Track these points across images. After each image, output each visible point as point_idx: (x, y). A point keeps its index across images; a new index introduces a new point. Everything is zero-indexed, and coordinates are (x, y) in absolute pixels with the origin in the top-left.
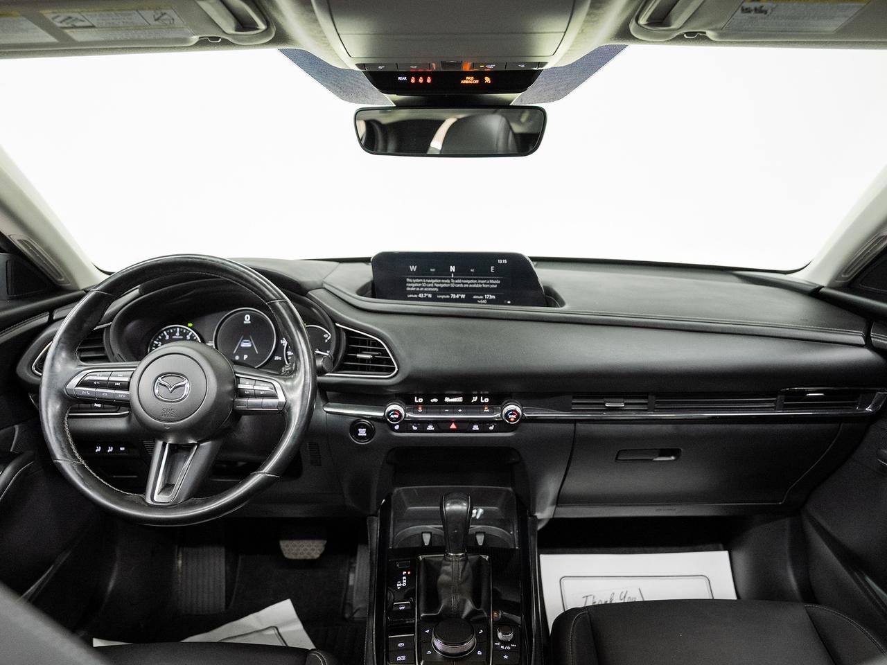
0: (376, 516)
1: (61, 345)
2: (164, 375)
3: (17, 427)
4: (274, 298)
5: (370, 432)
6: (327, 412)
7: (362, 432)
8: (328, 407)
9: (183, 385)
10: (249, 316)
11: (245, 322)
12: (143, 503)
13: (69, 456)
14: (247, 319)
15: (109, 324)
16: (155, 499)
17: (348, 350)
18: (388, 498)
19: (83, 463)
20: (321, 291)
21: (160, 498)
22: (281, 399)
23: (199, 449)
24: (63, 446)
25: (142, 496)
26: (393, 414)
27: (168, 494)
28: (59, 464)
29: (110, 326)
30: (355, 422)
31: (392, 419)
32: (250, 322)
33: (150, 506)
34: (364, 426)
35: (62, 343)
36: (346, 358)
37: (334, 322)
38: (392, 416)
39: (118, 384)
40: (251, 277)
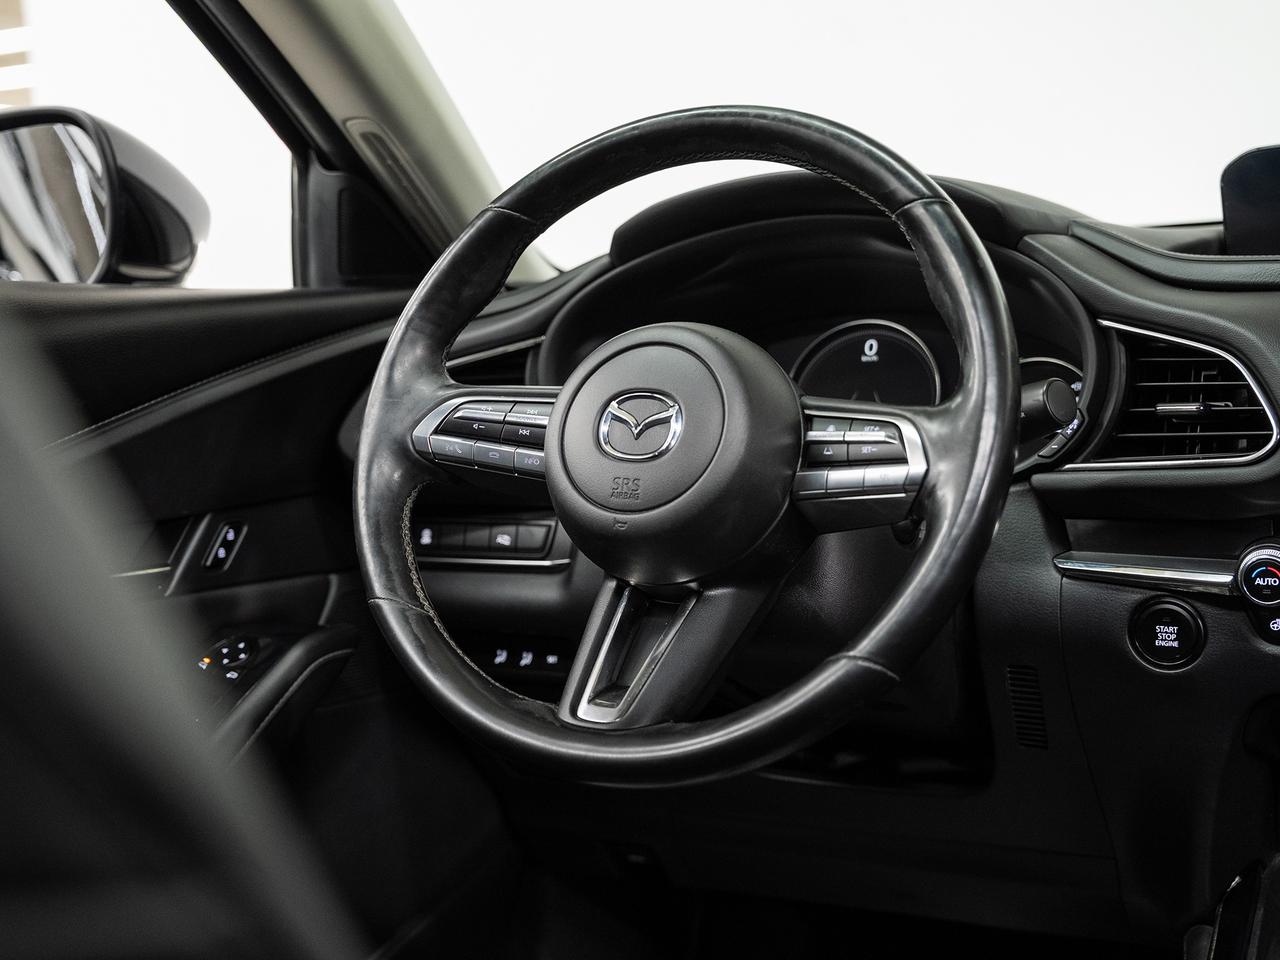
0: (1212, 924)
1: (411, 333)
2: (622, 396)
3: (334, 579)
4: (911, 196)
5: (1192, 640)
6: (1064, 573)
7: (1167, 637)
8: (1069, 559)
9: (667, 421)
10: (874, 343)
11: (864, 359)
12: (550, 718)
13: (401, 591)
14: (871, 351)
15: (538, 340)
16: (581, 713)
17: (1133, 395)
18: (1251, 873)
19: (432, 613)
20: (1064, 241)
21: (589, 713)
22: (916, 467)
23: (700, 605)
24: (393, 567)
25: (552, 706)
26: (1262, 575)
27: (612, 707)
28: (378, 608)
29: (538, 346)
30: (1142, 606)
31: (1258, 591)
32: (875, 358)
33: (566, 727)
34: (1172, 618)
35: (415, 330)
36: (1124, 419)
37: (1094, 314)
38: (1259, 581)
39: (525, 432)
40: (856, 146)
